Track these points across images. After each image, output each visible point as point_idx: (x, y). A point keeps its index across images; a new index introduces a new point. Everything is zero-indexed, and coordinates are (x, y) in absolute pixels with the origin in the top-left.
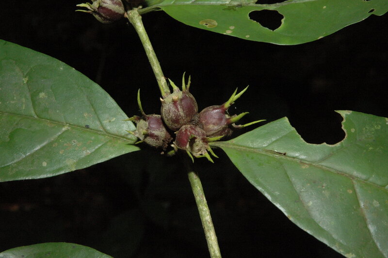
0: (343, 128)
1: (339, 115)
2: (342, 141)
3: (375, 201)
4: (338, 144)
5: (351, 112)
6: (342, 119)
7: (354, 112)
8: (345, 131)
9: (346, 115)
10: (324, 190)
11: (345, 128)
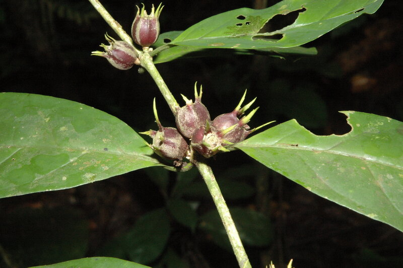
0: (348, 123)
1: (343, 115)
2: (350, 133)
3: (388, 176)
4: (346, 135)
5: (354, 112)
6: (347, 117)
7: (357, 112)
8: (351, 125)
9: (350, 114)
10: (339, 167)
11: (350, 123)
